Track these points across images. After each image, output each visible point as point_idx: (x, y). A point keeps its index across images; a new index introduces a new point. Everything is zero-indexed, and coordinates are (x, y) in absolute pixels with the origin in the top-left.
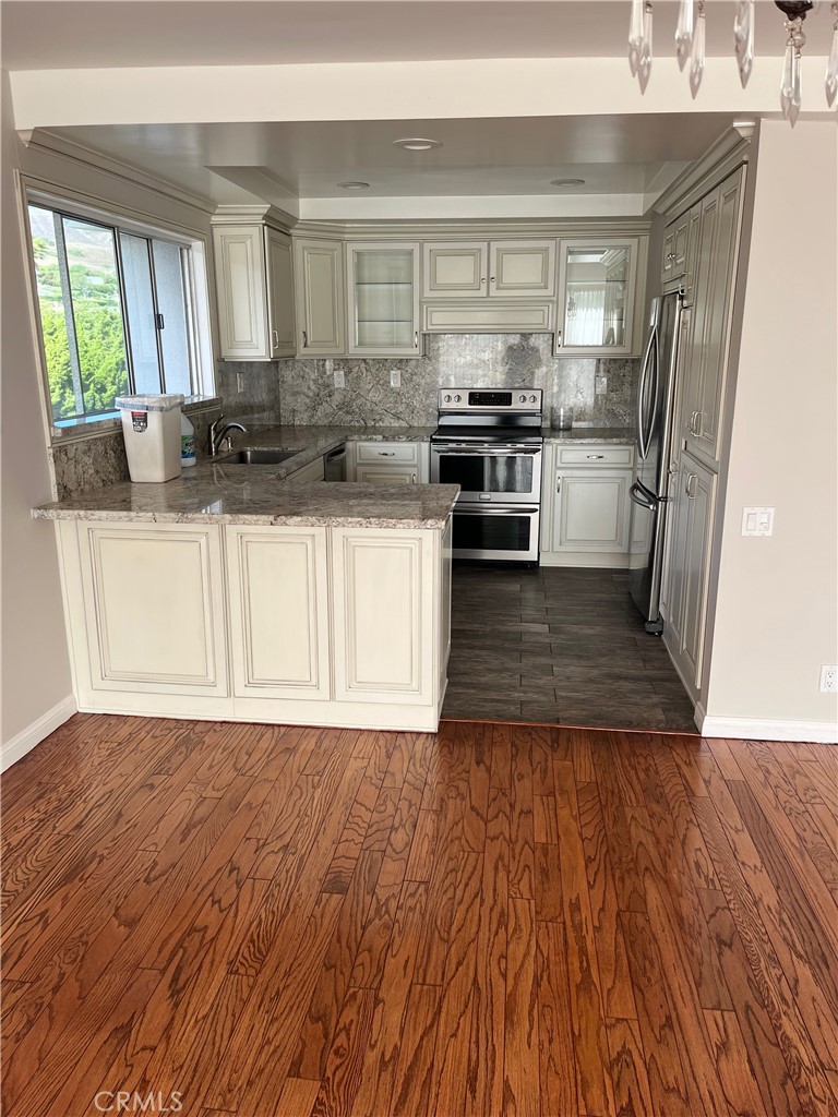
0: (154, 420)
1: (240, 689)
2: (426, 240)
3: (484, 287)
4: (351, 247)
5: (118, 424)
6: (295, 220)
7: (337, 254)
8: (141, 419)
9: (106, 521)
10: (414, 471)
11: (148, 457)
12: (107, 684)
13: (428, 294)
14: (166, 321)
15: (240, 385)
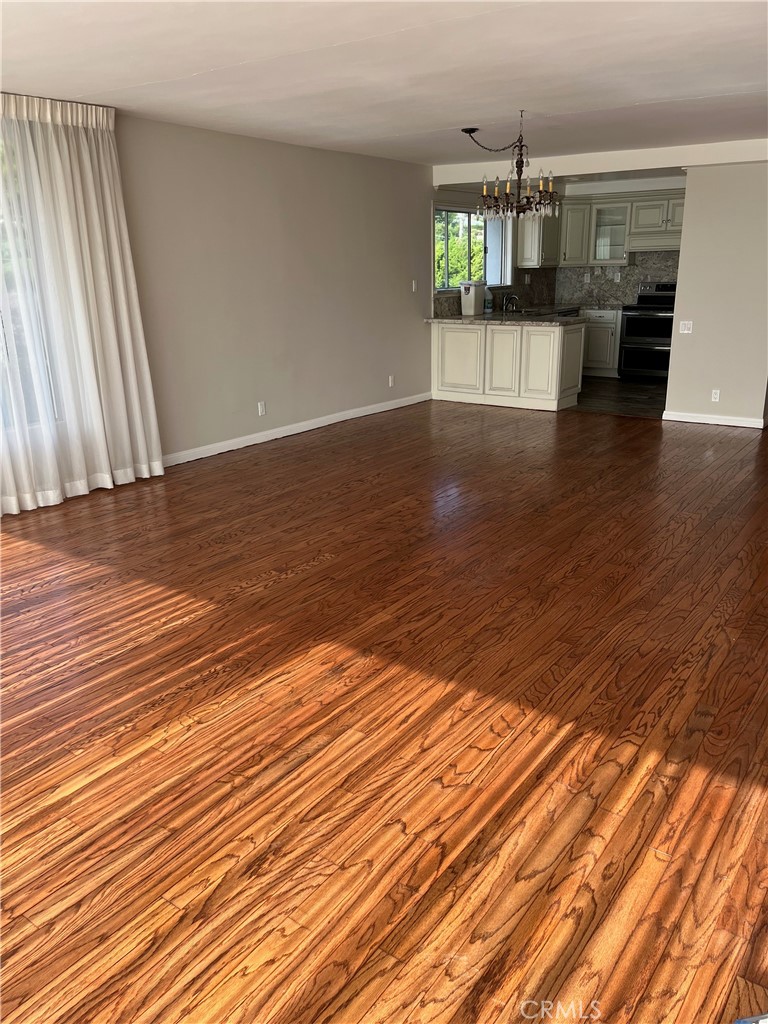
0: (472, 290)
1: (487, 392)
2: (635, 201)
3: (664, 225)
4: (595, 207)
5: (459, 292)
6: (564, 196)
7: (587, 211)
8: (467, 290)
9: (450, 325)
10: (613, 326)
11: (469, 304)
12: (443, 388)
13: (633, 230)
14: (489, 251)
15: (527, 279)
